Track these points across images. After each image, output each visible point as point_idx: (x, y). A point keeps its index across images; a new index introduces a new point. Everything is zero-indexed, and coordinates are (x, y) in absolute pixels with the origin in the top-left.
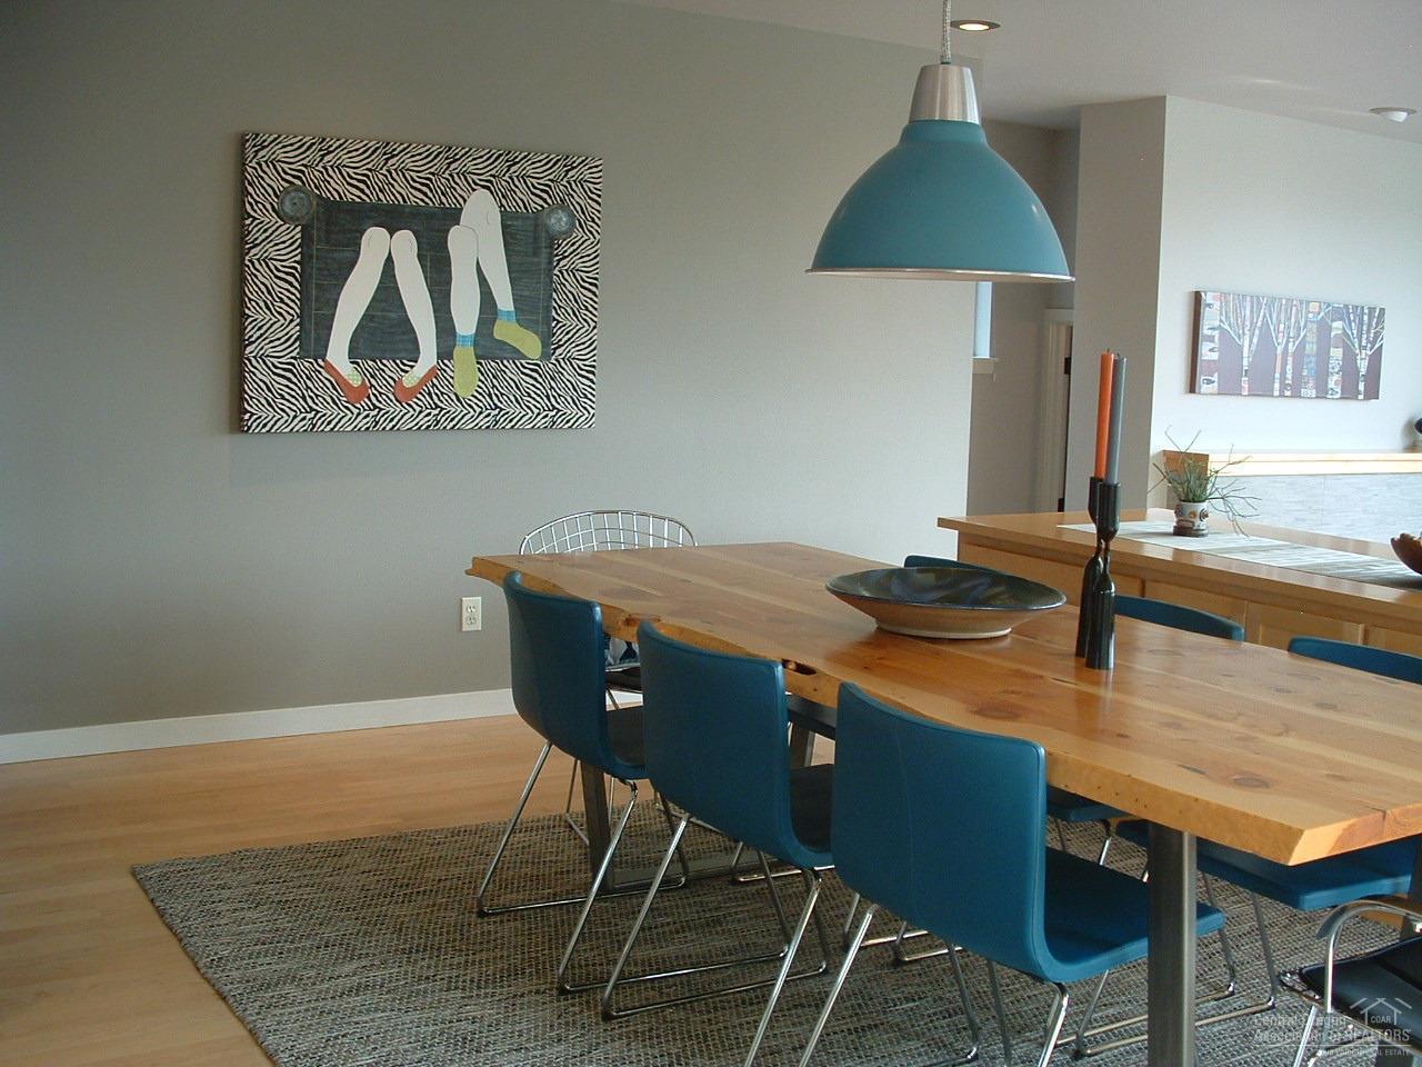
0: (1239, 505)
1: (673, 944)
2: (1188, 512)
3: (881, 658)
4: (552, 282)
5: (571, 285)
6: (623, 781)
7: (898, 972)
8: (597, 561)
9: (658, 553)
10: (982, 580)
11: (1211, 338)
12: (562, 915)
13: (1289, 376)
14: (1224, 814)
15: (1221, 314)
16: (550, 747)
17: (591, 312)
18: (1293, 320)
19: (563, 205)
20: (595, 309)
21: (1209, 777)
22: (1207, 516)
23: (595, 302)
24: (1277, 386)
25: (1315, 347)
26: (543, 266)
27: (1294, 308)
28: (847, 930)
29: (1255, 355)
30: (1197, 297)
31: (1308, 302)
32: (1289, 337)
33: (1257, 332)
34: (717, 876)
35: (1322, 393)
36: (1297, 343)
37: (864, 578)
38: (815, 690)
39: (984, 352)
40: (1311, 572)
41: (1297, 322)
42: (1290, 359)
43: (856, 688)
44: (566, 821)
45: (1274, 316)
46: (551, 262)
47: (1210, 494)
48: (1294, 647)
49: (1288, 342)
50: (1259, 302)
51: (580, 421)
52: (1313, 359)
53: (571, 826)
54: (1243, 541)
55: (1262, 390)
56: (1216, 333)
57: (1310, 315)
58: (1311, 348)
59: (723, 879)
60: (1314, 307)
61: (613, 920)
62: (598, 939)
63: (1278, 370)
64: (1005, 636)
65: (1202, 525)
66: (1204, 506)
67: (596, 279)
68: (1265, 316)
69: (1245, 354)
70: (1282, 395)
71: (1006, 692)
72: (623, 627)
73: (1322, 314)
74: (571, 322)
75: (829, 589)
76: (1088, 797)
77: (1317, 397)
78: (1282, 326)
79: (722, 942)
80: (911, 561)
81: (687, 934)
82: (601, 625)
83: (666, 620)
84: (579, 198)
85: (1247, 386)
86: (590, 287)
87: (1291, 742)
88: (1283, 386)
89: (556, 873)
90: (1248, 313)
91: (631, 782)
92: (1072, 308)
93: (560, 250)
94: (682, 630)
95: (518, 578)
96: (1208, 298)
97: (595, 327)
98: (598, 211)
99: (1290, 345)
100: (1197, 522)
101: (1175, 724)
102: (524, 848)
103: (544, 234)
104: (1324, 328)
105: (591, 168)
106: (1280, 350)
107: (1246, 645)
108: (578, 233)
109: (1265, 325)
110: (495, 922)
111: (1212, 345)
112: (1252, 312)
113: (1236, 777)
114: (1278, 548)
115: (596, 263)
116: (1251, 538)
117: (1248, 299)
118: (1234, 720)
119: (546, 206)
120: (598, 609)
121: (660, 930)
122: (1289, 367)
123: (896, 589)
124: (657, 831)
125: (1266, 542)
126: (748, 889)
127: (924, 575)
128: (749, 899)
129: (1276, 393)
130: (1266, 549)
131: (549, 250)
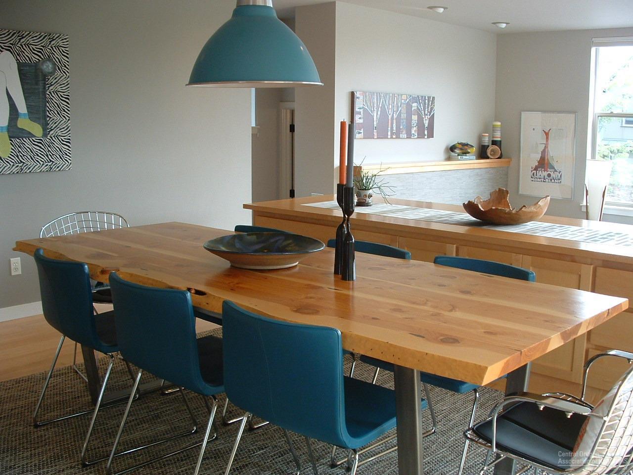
0: (387, 191)
1: (138, 431)
2: (363, 195)
3: (237, 284)
4: (46, 97)
5: (56, 99)
6: (106, 354)
7: (252, 434)
8: (79, 239)
9: (110, 232)
10: (280, 238)
11: (359, 113)
12: (78, 422)
13: (395, 129)
14: (443, 361)
15: (364, 101)
16: (65, 337)
17: (67, 113)
18: (395, 103)
19: (49, 59)
20: (69, 111)
21: (428, 340)
22: (372, 196)
23: (69, 107)
24: (389, 133)
25: (405, 115)
26: (41, 90)
27: (396, 98)
28: (224, 415)
29: (379, 120)
30: (353, 94)
31: (402, 95)
32: (394, 111)
33: (380, 109)
34: (154, 391)
35: (409, 136)
36: (397, 113)
37: (221, 240)
38: (208, 304)
39: (254, 125)
40: (428, 221)
41: (397, 104)
42: (395, 121)
43: (232, 303)
44: (74, 369)
45: (387, 101)
46: (44, 88)
47: (372, 186)
48: (436, 261)
49: (393, 113)
50: (380, 96)
51: (64, 167)
52: (405, 121)
53: (77, 372)
54: (389, 207)
55: (383, 136)
56: (362, 110)
57: (403, 101)
58: (404, 116)
59: (158, 392)
60: (404, 97)
61: (105, 422)
62: (98, 433)
63: (390, 126)
64: (296, 265)
65: (370, 200)
66: (370, 191)
67: (68, 95)
68: (383, 101)
69: (375, 119)
70: (392, 138)
71: (307, 298)
72: (100, 275)
73: (408, 100)
74: (57, 118)
75: (205, 248)
76: (366, 355)
77: (407, 138)
78: (390, 106)
79: (163, 428)
80: (238, 228)
81: (144, 425)
82: (88, 275)
83: (123, 270)
84: (58, 55)
85: (376, 134)
86: (65, 100)
87: (458, 314)
88: (392, 134)
89: (72, 399)
90: (375, 100)
91: (110, 354)
92: (294, 101)
93: (49, 82)
94: (131, 275)
95: (41, 252)
96: (357, 94)
97: (69, 120)
98: (68, 62)
99: (395, 114)
100: (367, 199)
101: (398, 310)
102: (54, 386)
103: (40, 74)
104: (409, 106)
105: (62, 40)
106: (390, 117)
107: (412, 261)
108: (58, 73)
109: (383, 106)
110: (44, 430)
111: (360, 116)
112: (377, 100)
113: (442, 338)
114: (406, 209)
115: (68, 88)
116: (393, 205)
117: (375, 94)
118: (425, 304)
119: (40, 59)
120: (86, 266)
121: (130, 424)
122: (394, 125)
123: (238, 245)
124: (121, 370)
125: (400, 207)
126: (170, 397)
127: (250, 237)
128: (171, 402)
129: (389, 137)
130: (401, 211)
131: (43, 82)
